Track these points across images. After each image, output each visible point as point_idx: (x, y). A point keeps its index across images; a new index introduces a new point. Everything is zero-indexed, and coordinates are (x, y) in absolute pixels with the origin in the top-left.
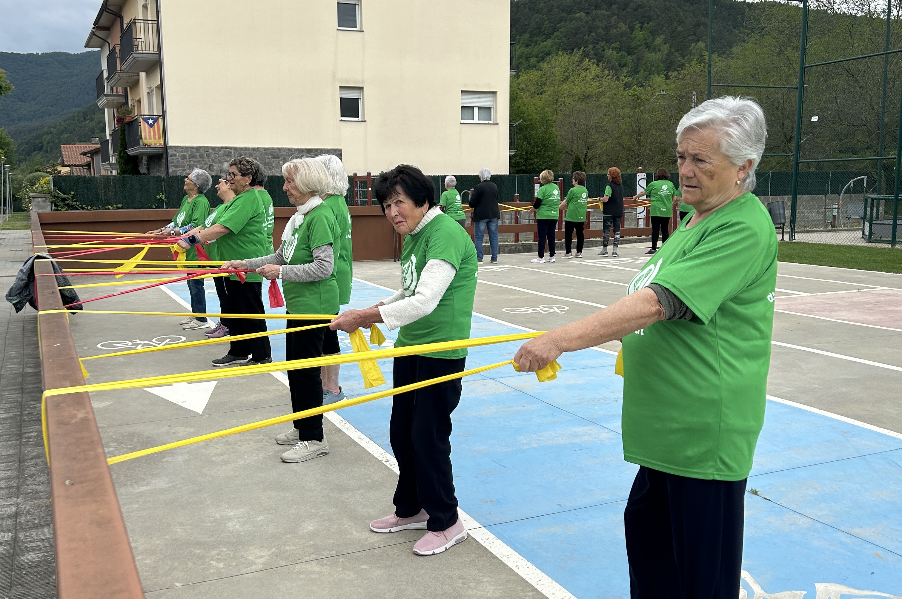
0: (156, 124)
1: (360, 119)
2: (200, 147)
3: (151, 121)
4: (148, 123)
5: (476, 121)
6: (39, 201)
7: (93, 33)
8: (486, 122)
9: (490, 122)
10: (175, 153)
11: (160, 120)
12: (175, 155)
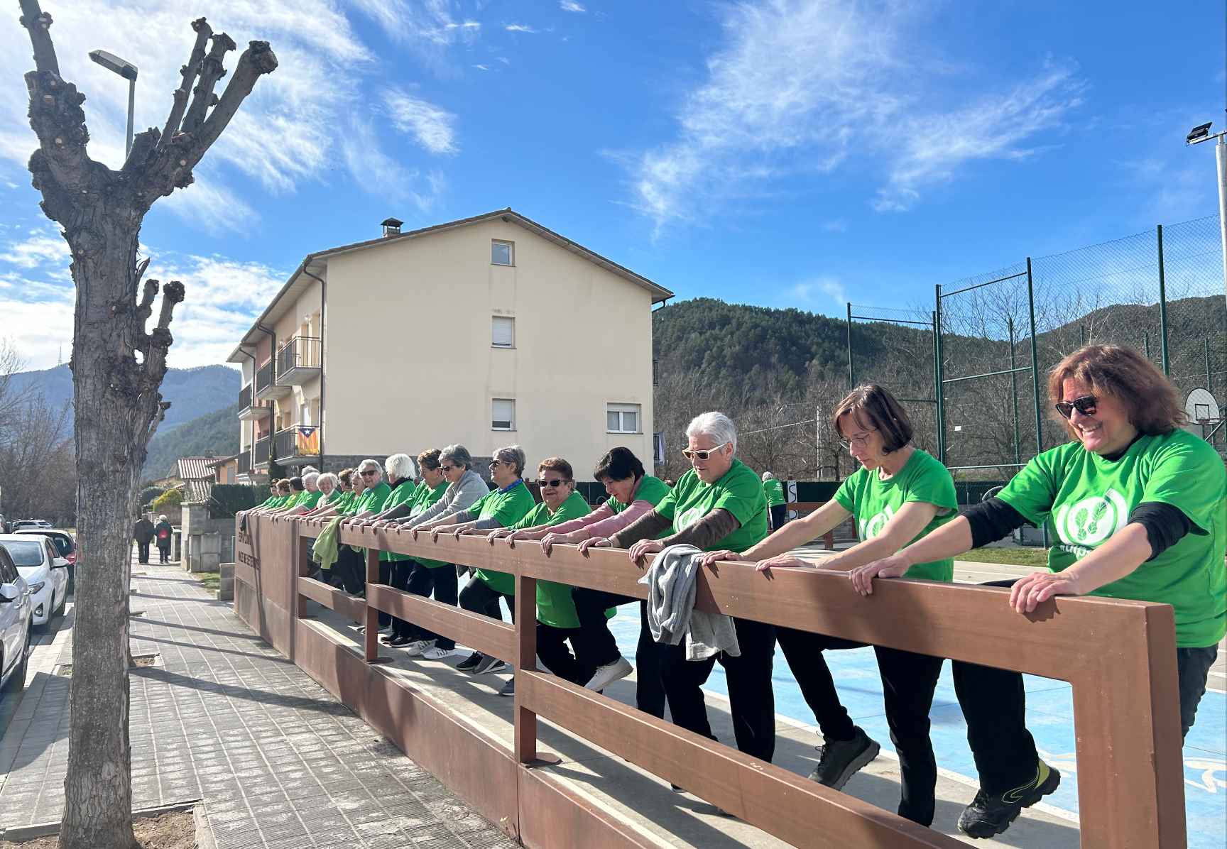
0: (312, 434)
1: (511, 429)
2: (355, 456)
3: (307, 432)
4: (304, 433)
5: (622, 430)
6: (196, 510)
7: (240, 349)
8: (632, 432)
9: (635, 432)
10: (330, 462)
11: (318, 431)
12: (330, 464)
